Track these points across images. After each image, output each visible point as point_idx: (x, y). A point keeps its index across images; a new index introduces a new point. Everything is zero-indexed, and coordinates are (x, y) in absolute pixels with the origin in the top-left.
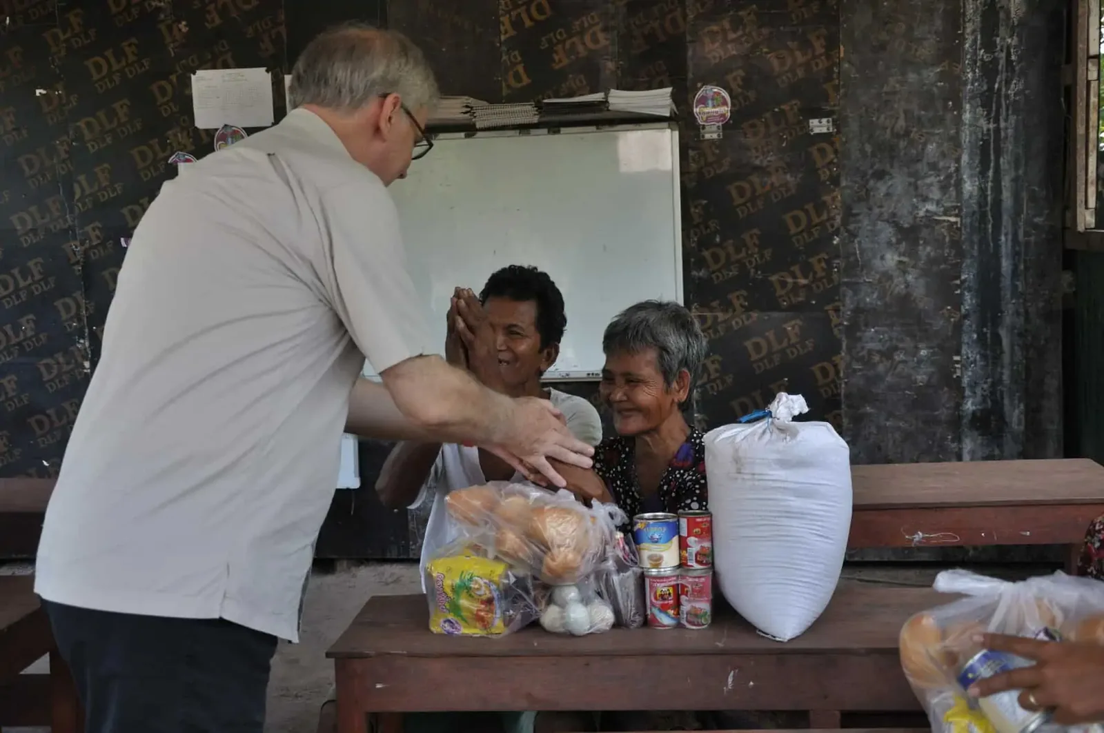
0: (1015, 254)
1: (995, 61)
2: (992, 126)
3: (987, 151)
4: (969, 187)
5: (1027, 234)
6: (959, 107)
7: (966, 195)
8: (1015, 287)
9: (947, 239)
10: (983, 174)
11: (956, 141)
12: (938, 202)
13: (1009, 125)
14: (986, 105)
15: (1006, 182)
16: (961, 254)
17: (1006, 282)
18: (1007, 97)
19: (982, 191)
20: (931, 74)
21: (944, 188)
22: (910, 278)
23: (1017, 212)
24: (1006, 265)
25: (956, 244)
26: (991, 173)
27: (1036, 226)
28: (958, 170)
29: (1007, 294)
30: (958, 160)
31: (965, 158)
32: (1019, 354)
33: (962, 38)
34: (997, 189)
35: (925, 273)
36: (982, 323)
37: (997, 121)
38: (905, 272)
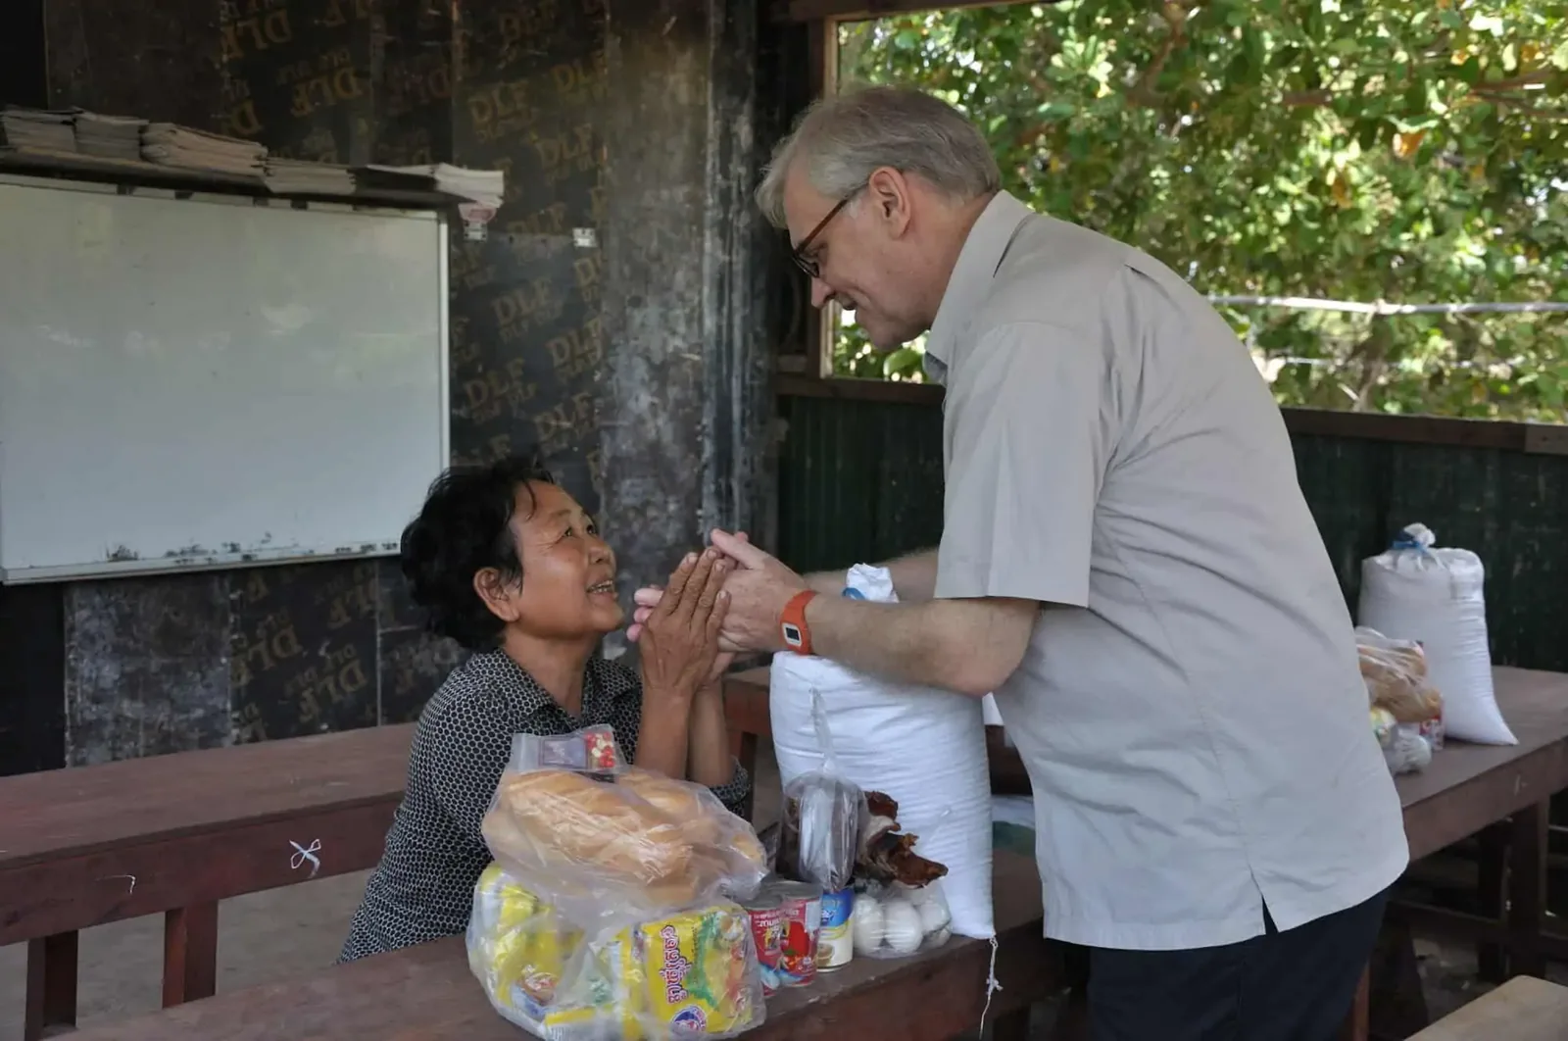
0: (743, 399)
1: (729, 188)
2: (727, 258)
3: (723, 285)
4: (709, 323)
5: (752, 377)
6: (701, 235)
7: (706, 332)
8: (743, 434)
9: (691, 380)
10: (719, 310)
11: (698, 269)
12: (684, 338)
13: (740, 258)
14: (722, 235)
15: (737, 320)
16: (702, 397)
17: (736, 428)
18: (738, 228)
19: (719, 328)
20: (681, 192)
21: (689, 321)
22: (660, 422)
23: (744, 356)
24: (736, 410)
25: (698, 386)
26: (725, 310)
27: (759, 370)
28: (700, 303)
29: (737, 439)
30: (700, 292)
31: (706, 290)
32: (747, 505)
33: (704, 158)
34: (730, 326)
35: (673, 417)
36: (718, 475)
37: (730, 254)
38: (655, 415)
